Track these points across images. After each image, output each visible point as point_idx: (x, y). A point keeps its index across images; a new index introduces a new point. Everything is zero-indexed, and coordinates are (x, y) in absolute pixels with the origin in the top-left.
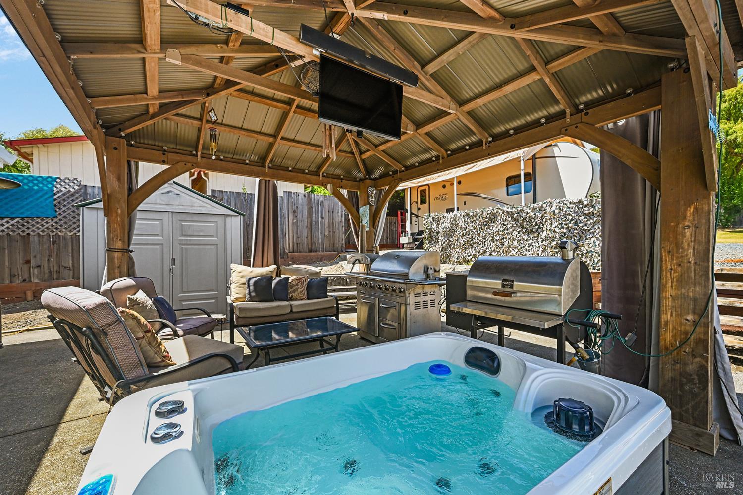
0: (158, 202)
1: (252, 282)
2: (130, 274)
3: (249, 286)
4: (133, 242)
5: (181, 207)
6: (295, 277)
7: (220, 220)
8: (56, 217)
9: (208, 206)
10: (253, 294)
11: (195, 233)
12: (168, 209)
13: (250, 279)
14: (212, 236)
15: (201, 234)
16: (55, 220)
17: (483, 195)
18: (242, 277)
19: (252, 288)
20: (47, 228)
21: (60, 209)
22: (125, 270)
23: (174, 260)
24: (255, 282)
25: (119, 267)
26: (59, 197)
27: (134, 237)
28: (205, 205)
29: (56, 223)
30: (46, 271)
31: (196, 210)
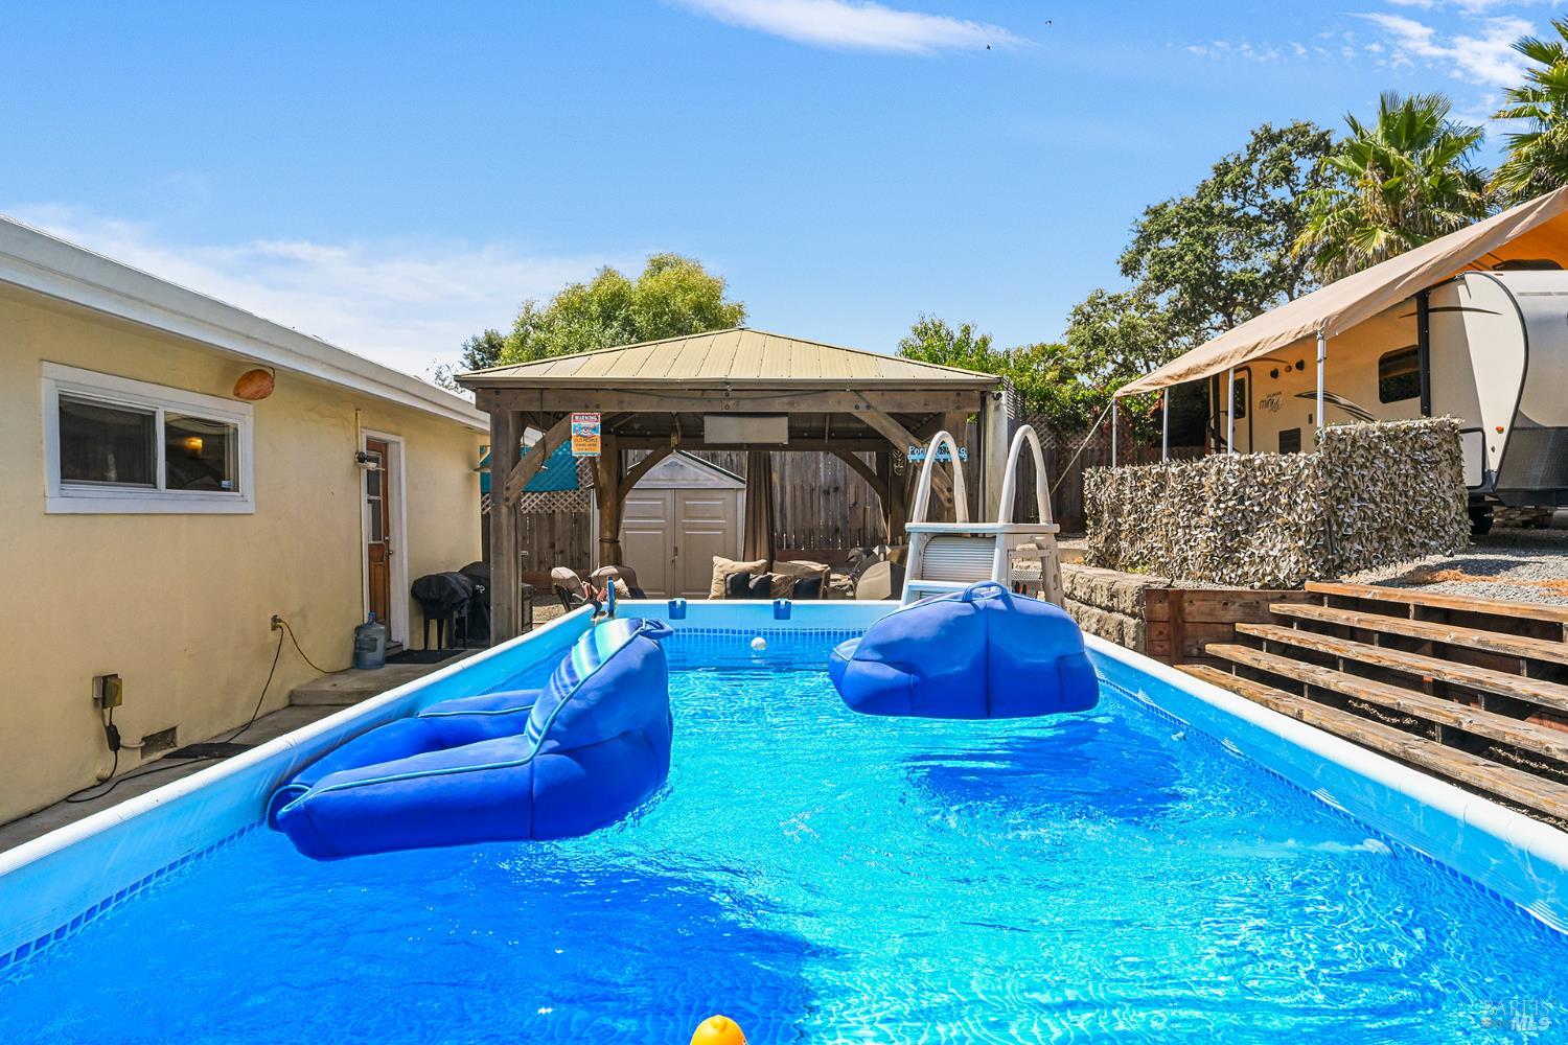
0: (661, 477)
1: (729, 578)
2: (617, 562)
3: (726, 583)
4: (622, 526)
5: (685, 482)
6: (781, 576)
7: (728, 496)
8: (578, 489)
9: (714, 478)
10: (729, 592)
11: (700, 515)
12: (671, 485)
13: (728, 575)
14: (719, 518)
15: (707, 515)
16: (578, 492)
17: (1343, 401)
18: (723, 572)
19: (728, 585)
20: (570, 503)
21: (582, 478)
22: (612, 558)
23: (676, 549)
24: (732, 579)
25: (608, 556)
26: (581, 463)
27: (624, 521)
28: (711, 477)
29: (578, 496)
30: (569, 558)
31: (701, 484)
